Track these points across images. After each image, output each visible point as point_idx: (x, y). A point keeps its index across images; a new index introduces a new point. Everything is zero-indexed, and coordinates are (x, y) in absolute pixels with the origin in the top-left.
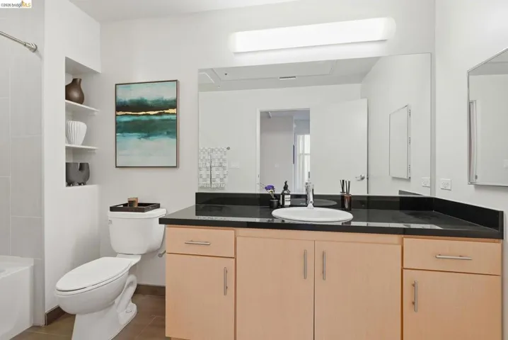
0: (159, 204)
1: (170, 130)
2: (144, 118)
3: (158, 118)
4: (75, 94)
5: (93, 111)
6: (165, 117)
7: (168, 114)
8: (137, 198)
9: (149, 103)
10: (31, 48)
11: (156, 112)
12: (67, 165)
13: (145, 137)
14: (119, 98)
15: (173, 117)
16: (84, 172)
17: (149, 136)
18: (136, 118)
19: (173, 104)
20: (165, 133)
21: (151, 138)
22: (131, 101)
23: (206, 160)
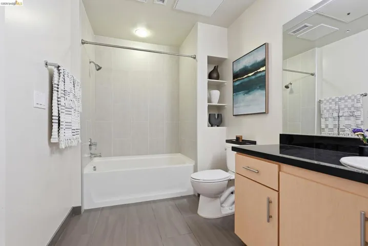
0: (256, 142)
1: (261, 85)
2: (246, 80)
3: (254, 77)
4: (215, 75)
5: (224, 82)
6: (259, 75)
7: (260, 72)
8: (242, 136)
9: (249, 68)
10: (193, 58)
11: (253, 73)
12: (210, 115)
13: (247, 93)
14: (234, 70)
15: (263, 74)
16: (219, 120)
17: (249, 92)
18: (242, 81)
19: (263, 63)
20: (258, 87)
21: (250, 93)
22: (240, 70)
23: (333, 110)
